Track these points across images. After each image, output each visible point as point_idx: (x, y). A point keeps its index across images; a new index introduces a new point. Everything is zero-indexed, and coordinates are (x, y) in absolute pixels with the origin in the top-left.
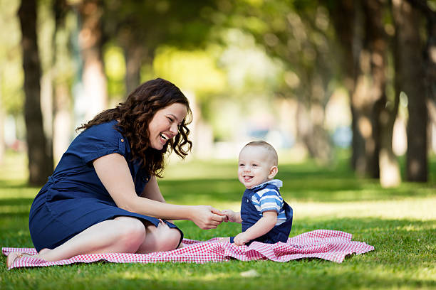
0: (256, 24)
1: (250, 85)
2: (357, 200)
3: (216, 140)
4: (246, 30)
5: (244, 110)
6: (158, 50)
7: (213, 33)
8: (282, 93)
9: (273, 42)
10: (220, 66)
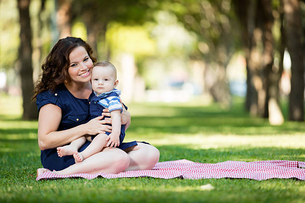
0: (179, 8)
1: (173, 50)
2: (259, 134)
3: (147, 88)
4: (172, 12)
5: (167, 68)
6: (109, 25)
7: (148, 14)
8: (194, 56)
9: (191, 21)
10: (151, 36)
